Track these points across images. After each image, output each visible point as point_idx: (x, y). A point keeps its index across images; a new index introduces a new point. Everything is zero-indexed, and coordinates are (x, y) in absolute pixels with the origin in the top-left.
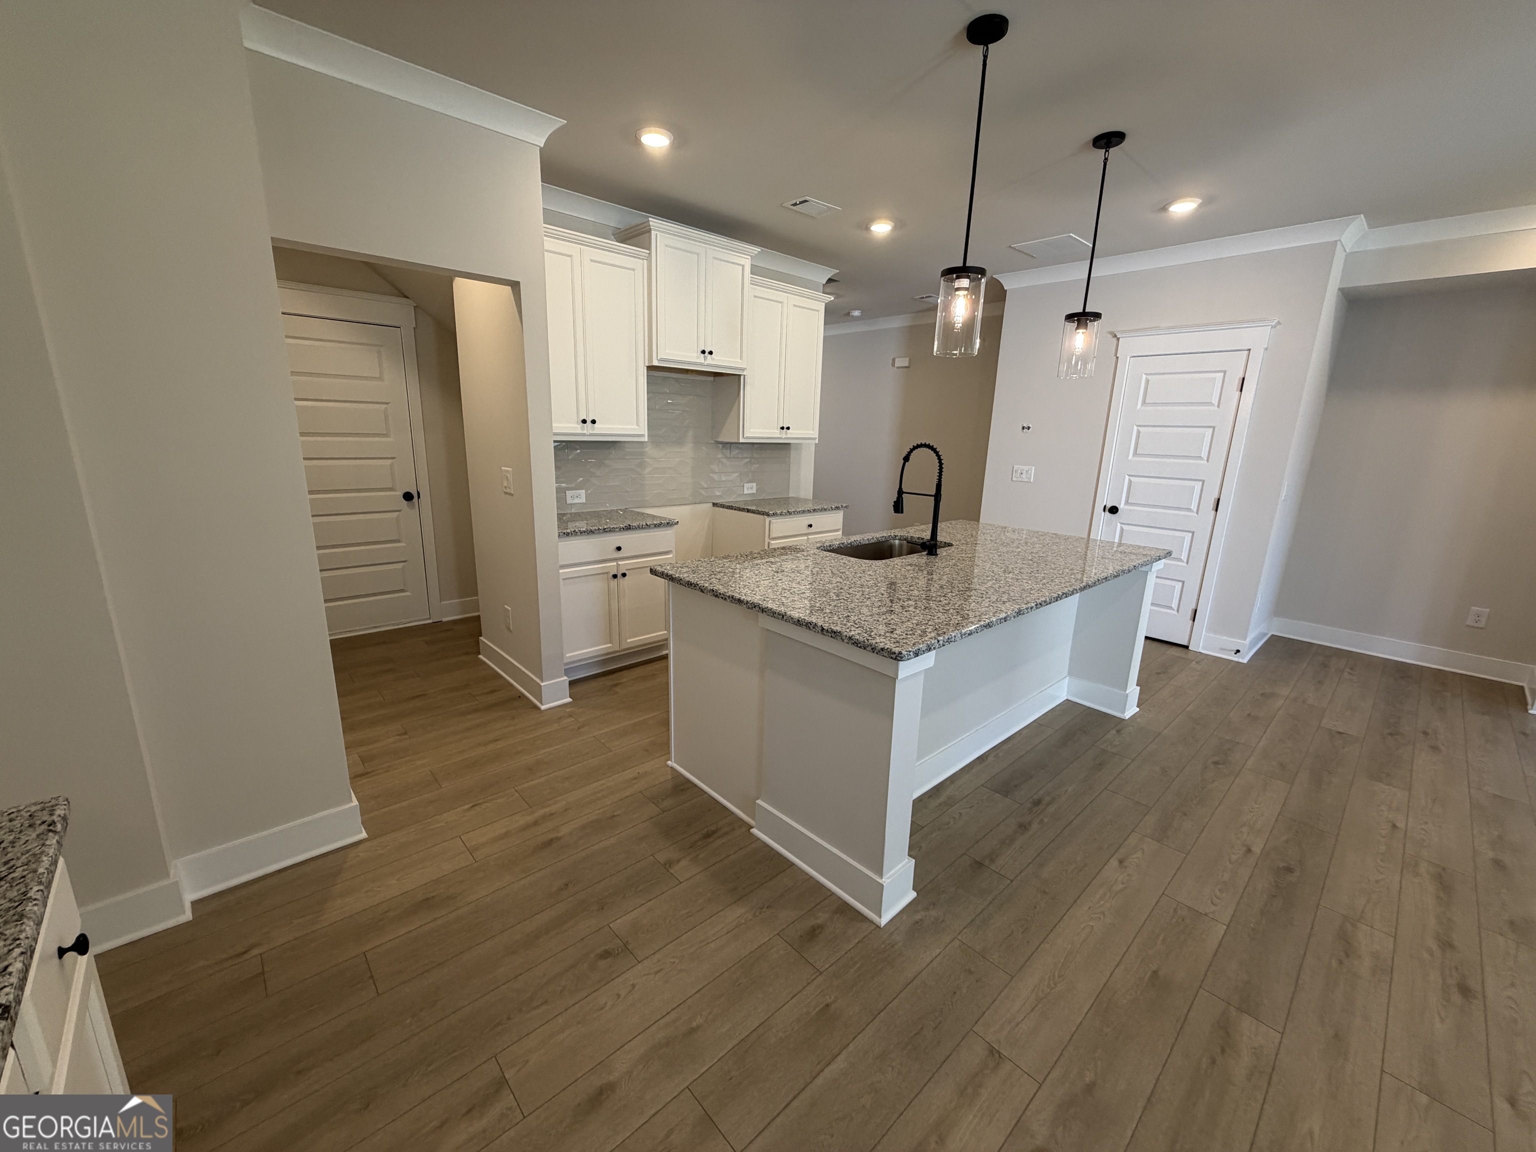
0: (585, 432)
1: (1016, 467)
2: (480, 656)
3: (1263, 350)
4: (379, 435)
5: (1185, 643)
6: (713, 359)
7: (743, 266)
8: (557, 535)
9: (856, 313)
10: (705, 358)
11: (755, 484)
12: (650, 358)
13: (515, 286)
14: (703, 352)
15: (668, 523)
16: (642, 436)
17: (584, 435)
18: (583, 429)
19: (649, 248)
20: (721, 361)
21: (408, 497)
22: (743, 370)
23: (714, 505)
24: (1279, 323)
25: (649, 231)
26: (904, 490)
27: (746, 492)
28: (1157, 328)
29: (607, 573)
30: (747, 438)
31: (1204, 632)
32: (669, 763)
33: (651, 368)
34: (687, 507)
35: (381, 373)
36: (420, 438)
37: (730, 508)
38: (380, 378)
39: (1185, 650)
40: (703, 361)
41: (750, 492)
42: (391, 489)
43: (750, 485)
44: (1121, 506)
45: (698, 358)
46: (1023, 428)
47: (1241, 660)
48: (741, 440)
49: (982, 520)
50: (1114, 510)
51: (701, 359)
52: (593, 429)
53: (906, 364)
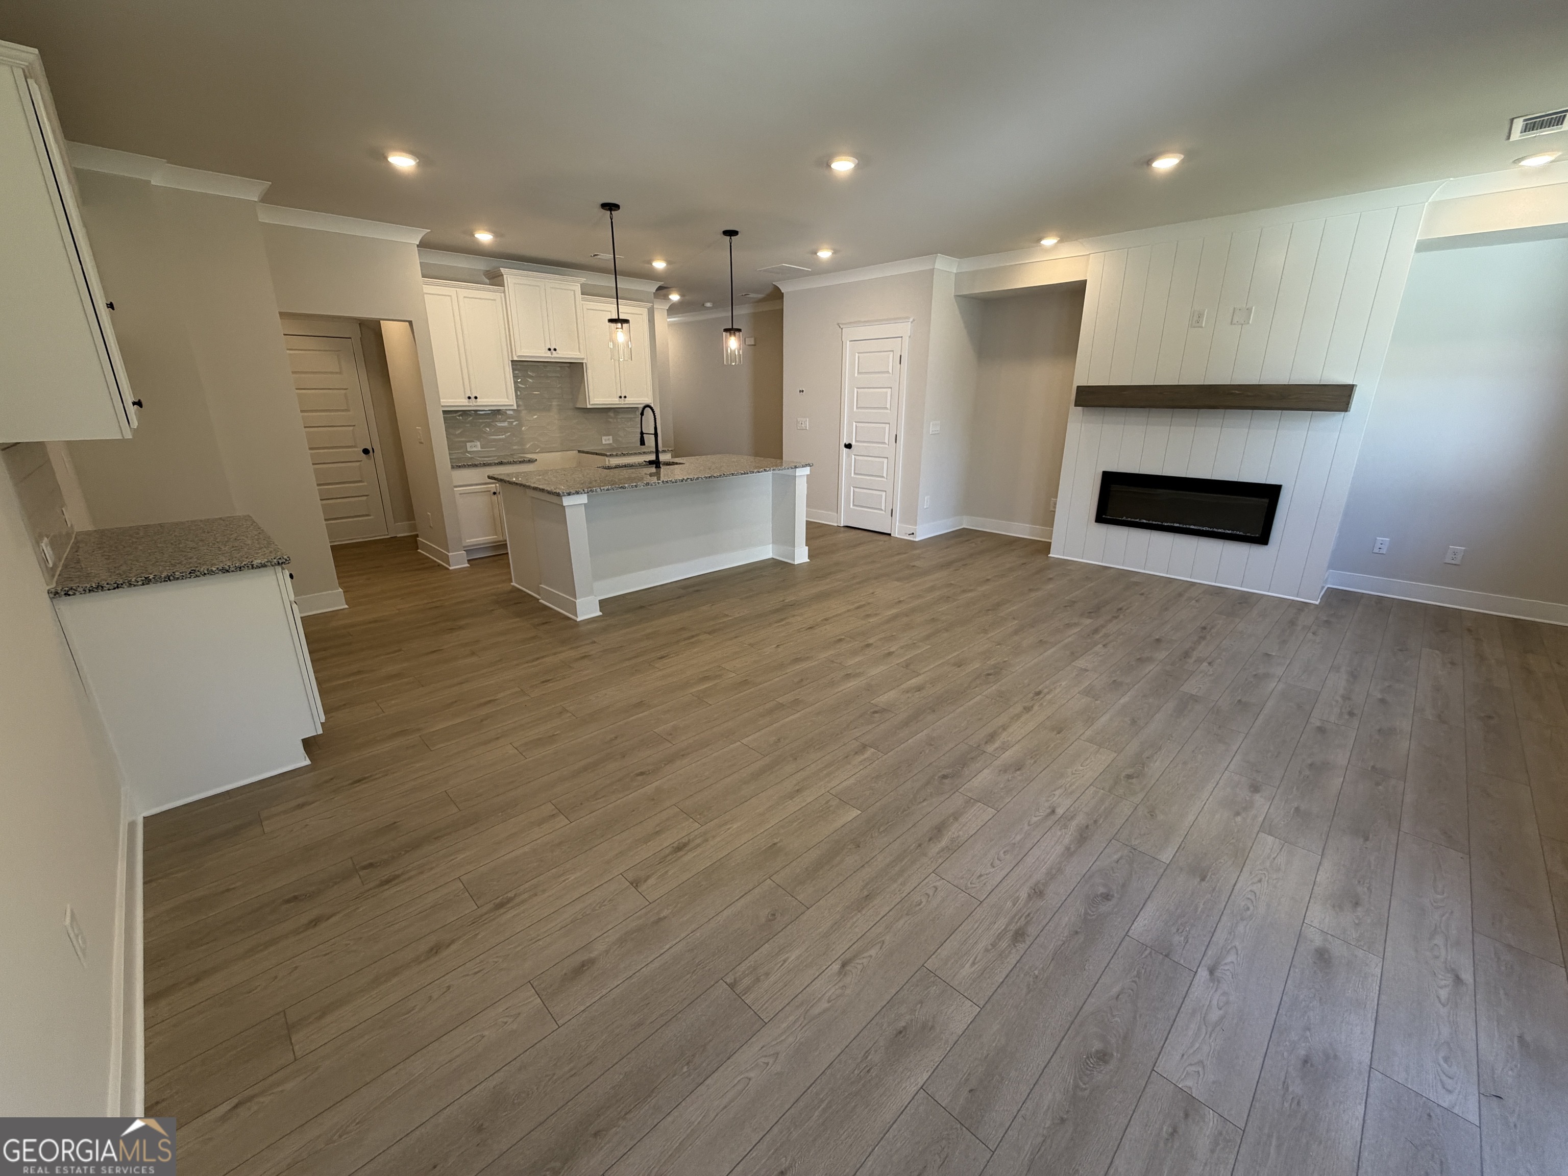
0: (471, 404)
1: (799, 419)
2: (419, 550)
3: (908, 338)
4: (343, 411)
5: (889, 532)
6: (558, 353)
7: (574, 291)
8: (450, 467)
9: (708, 305)
10: (552, 354)
11: (611, 437)
12: (512, 357)
13: (410, 323)
14: (550, 349)
15: (529, 461)
16: (512, 405)
17: (470, 406)
18: (469, 402)
19: (504, 287)
20: (566, 353)
21: (366, 451)
22: (583, 359)
23: (579, 451)
24: (914, 320)
25: (502, 275)
26: (644, 432)
27: (604, 442)
28: (859, 322)
29: (489, 491)
30: (592, 405)
31: (897, 523)
32: (512, 584)
33: (512, 361)
34: (560, 453)
35: (340, 368)
36: (371, 412)
37: (597, 454)
38: (340, 373)
39: (887, 537)
40: (550, 355)
41: (608, 442)
42: (355, 447)
43: (607, 437)
44: (853, 443)
45: (545, 353)
46: (800, 391)
47: (915, 540)
48: (589, 406)
49: (785, 457)
50: (848, 446)
51: (549, 354)
52: (476, 402)
53: (753, 343)
